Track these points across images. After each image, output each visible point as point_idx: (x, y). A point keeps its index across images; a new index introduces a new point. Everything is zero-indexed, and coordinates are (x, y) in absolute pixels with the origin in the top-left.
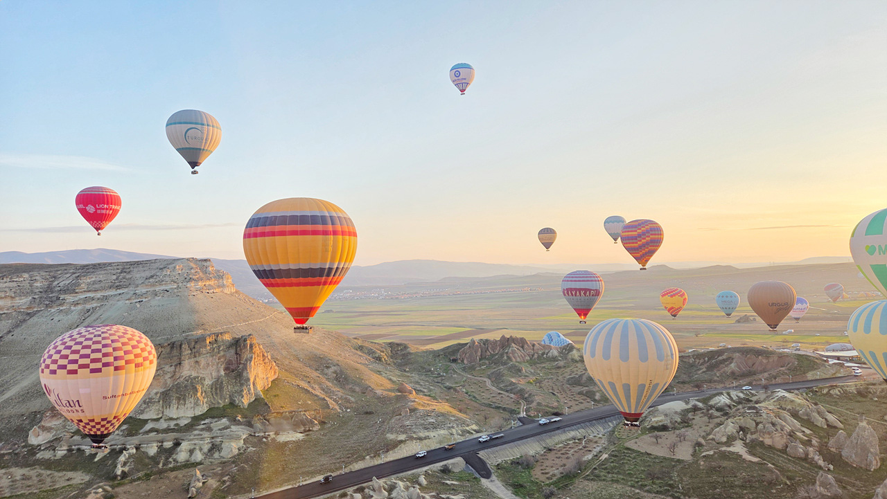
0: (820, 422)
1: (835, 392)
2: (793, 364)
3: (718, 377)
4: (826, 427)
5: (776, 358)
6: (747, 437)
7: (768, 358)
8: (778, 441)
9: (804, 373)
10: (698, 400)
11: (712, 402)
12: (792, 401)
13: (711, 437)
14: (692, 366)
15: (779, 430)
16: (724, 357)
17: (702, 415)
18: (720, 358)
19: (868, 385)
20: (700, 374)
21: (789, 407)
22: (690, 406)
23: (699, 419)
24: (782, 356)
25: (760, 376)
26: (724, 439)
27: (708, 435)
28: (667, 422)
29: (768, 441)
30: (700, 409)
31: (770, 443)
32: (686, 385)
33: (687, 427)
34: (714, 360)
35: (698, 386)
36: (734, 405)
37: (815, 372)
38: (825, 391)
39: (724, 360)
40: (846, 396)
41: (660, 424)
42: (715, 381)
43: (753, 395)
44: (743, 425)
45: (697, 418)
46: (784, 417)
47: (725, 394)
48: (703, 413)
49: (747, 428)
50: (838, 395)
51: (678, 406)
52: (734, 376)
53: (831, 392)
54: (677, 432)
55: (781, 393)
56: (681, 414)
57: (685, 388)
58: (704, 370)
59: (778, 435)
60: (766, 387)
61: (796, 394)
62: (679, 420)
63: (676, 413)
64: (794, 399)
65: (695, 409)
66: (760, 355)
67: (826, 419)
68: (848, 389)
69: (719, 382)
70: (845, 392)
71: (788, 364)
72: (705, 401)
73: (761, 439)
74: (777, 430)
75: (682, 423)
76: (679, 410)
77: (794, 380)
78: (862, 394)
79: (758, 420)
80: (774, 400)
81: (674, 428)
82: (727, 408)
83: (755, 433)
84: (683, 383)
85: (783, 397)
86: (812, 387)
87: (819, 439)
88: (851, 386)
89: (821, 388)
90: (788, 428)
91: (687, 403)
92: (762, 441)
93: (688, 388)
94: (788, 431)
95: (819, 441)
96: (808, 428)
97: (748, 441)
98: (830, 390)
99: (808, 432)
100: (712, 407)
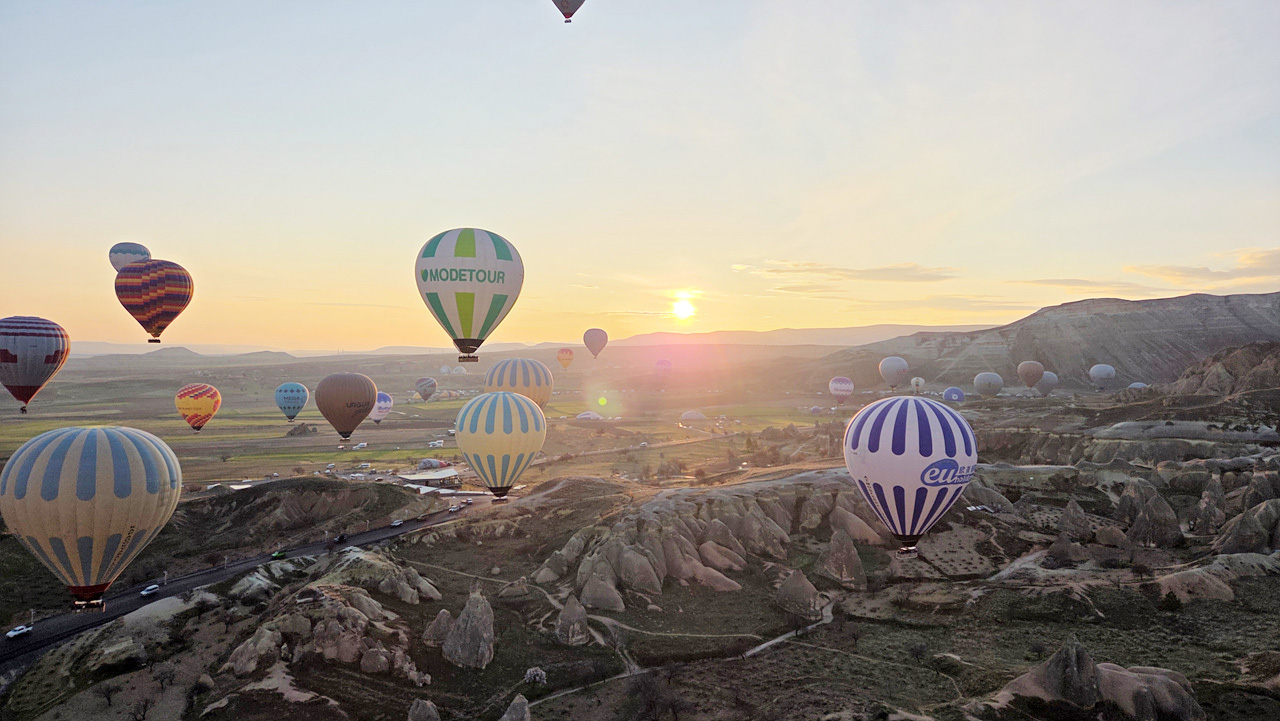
0: (410, 595)
1: (429, 539)
2: (372, 501)
3: (251, 536)
4: (417, 602)
5: (348, 494)
6: (296, 652)
7: (335, 494)
8: (347, 647)
9: (388, 514)
10: (210, 590)
11: (235, 591)
12: (370, 566)
13: (226, 666)
14: (207, 519)
15: (350, 626)
16: (265, 499)
17: (214, 619)
18: (259, 501)
19: (470, 522)
20: (220, 533)
21: (365, 577)
22: (191, 605)
23: (207, 630)
24: (357, 489)
25: (322, 528)
26: (252, 666)
27: (222, 660)
28: (139, 650)
29: (330, 653)
30: (213, 606)
31: (333, 656)
32: (192, 560)
33: (180, 651)
34: (249, 503)
35: (212, 560)
36: (276, 589)
37: (402, 510)
38: (415, 541)
39: (265, 505)
40: (444, 544)
41: (123, 657)
42: (246, 545)
43: (310, 563)
44: (290, 629)
45: (204, 627)
46: (358, 598)
47: (261, 570)
48: (217, 613)
49: (297, 634)
50: (431, 544)
51: (167, 608)
52: (280, 531)
53: (424, 540)
54: (158, 668)
55: (355, 553)
56: (171, 625)
57: (188, 566)
58: (228, 525)
59: (348, 636)
60: (330, 546)
61: (376, 552)
62: (165, 639)
63: (161, 624)
64: (372, 561)
65: (203, 608)
66: (323, 490)
67: (419, 590)
68: (445, 532)
69: (253, 544)
70: (442, 536)
71: (366, 501)
72: (220, 590)
73: (319, 650)
74: (346, 627)
75: (170, 644)
76: (167, 617)
77: (373, 527)
78: (462, 537)
79: (316, 615)
80: (343, 568)
81: (153, 660)
82: (263, 597)
83: (309, 640)
84: (187, 554)
85: (358, 561)
86: (397, 536)
87: (409, 626)
88: (450, 527)
89: (411, 536)
90: (363, 620)
91: (187, 599)
92: (320, 655)
93: (196, 564)
94: (364, 624)
95: (407, 630)
96: (392, 610)
97: (294, 661)
98: (421, 537)
99: (392, 616)
100: (234, 598)
